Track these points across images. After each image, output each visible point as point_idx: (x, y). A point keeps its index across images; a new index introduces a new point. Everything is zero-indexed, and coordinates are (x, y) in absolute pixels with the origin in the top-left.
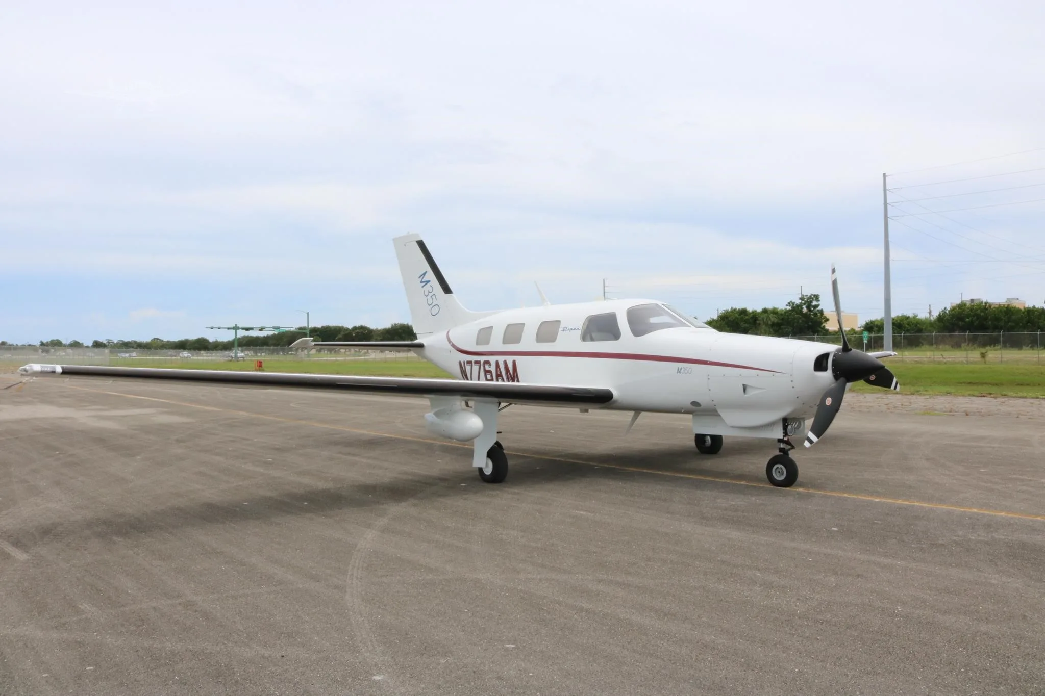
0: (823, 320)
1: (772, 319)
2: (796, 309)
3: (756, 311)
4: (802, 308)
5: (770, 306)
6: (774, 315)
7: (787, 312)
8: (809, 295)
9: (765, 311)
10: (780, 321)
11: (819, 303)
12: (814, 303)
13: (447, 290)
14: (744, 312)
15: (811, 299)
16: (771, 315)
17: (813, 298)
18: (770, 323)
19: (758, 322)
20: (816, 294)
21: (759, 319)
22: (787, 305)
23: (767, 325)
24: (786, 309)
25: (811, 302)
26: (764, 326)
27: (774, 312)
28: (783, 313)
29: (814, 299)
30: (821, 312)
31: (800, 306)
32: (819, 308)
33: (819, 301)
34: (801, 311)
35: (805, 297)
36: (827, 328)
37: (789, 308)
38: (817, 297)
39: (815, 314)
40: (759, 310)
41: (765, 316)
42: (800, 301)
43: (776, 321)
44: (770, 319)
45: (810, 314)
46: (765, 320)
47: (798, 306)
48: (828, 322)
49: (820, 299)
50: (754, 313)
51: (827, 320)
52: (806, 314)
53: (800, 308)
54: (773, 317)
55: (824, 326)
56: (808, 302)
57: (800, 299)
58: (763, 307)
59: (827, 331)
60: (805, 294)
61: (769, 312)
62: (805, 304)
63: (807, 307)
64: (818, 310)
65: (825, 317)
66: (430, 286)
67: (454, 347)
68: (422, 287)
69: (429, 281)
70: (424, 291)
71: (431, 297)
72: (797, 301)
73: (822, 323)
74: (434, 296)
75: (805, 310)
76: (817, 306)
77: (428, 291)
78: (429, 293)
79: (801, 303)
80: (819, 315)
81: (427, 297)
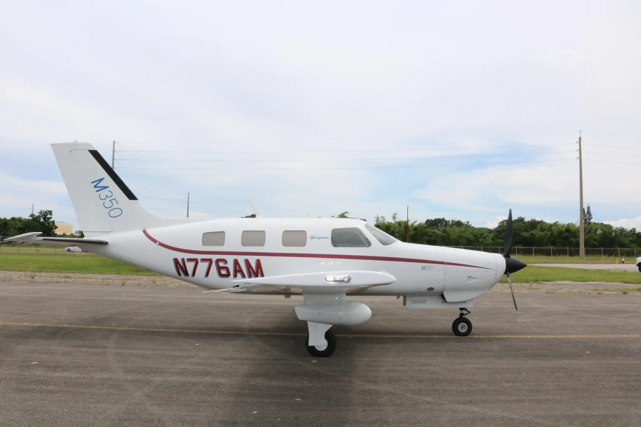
0: (54, 228)
1: (19, 225)
2: (35, 219)
3: (6, 219)
5: (17, 216)
6: (20, 222)
7: (29, 220)
8: (45, 210)
9: (13, 219)
10: (24, 227)
11: (52, 216)
12: (49, 216)
13: (131, 196)
15: (47, 214)
16: (18, 222)
17: (47, 213)
18: (17, 227)
19: (8, 226)
20: (50, 210)
21: (10, 224)
22: (29, 216)
23: (15, 228)
24: (29, 219)
25: (47, 215)
26: (12, 229)
27: (20, 220)
28: (26, 221)
29: (49, 213)
30: (53, 222)
31: (39, 217)
32: (52, 220)
33: (52, 215)
34: (39, 220)
35: (42, 212)
36: (56, 232)
37: (31, 218)
38: (50, 213)
39: (49, 223)
40: (9, 218)
41: (12, 222)
43: (21, 226)
44: (17, 225)
45: (45, 223)
46: (13, 225)
47: (37, 217)
48: (56, 229)
49: (52, 214)
51: (57, 227)
52: (43, 222)
54: (19, 223)
55: (54, 231)
56: (44, 215)
57: (39, 213)
58: (12, 217)
60: (42, 210)
61: (16, 220)
62: (42, 216)
63: (43, 219)
64: (51, 221)
65: (55, 226)
66: (109, 191)
67: (161, 244)
68: (97, 191)
69: (107, 187)
70: (100, 195)
71: (110, 201)
72: (37, 214)
73: (53, 229)
74: (114, 200)
75: (42, 220)
76: (50, 218)
77: (106, 195)
78: (107, 197)
79: (39, 216)
80: (51, 224)
81: (104, 201)
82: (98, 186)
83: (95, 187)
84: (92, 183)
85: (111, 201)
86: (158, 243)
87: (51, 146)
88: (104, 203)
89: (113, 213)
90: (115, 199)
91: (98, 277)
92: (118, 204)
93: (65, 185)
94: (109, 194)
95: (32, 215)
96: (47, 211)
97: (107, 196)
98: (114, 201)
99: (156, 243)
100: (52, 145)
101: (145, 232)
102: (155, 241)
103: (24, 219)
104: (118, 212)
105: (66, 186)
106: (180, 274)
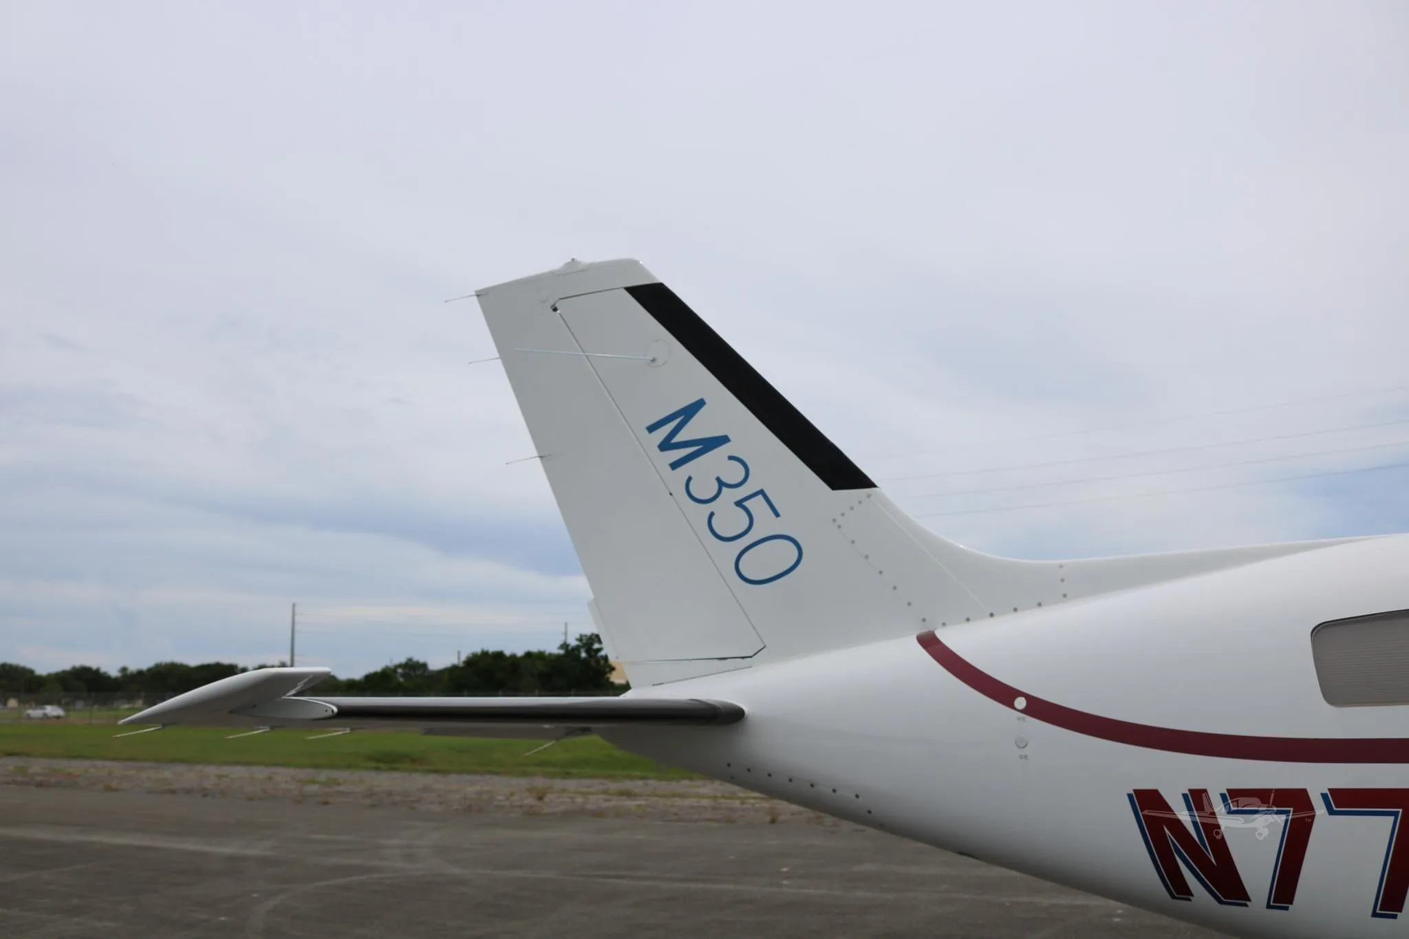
0: (607, 669)
1: (540, 667)
2: (570, 653)
3: (515, 654)
4: (580, 653)
5: (534, 648)
6: (542, 661)
7: (558, 657)
8: (589, 634)
9: (529, 655)
10: (549, 671)
11: (601, 645)
12: (596, 646)
13: (838, 472)
14: (499, 655)
15: (591, 641)
16: (537, 662)
17: (593, 639)
18: (536, 671)
19: (520, 670)
20: (597, 632)
21: (523, 665)
22: (559, 648)
23: (533, 674)
24: (558, 654)
25: (592, 644)
26: (529, 676)
27: (541, 656)
28: (553, 657)
30: (606, 658)
31: (577, 649)
32: (603, 653)
33: (601, 643)
34: (578, 656)
35: (584, 637)
37: (562, 652)
38: (596, 638)
39: (598, 661)
40: (520, 652)
41: (528, 661)
42: (577, 643)
43: (544, 670)
44: (537, 667)
45: (590, 660)
46: (530, 667)
47: (574, 649)
48: (613, 672)
49: (601, 640)
50: (513, 657)
51: (613, 669)
52: (585, 659)
53: (576, 653)
54: (540, 663)
55: (609, 677)
56: (587, 644)
57: (577, 640)
59: (612, 684)
60: (584, 634)
61: (534, 656)
62: (583, 647)
63: (586, 651)
64: (602, 656)
65: (610, 665)
66: (731, 458)
67: (1040, 709)
68: (675, 465)
69: (724, 440)
70: (690, 479)
71: (739, 504)
72: (573, 642)
73: (605, 673)
74: (760, 497)
75: (583, 655)
76: (599, 650)
77: (718, 479)
78: (724, 489)
79: (578, 646)
80: (602, 662)
81: (707, 508)
82: (679, 438)
83: (665, 446)
84: (652, 429)
85: (746, 504)
86: (1021, 703)
87: (475, 297)
88: (712, 514)
89: (759, 563)
90: (762, 492)
91: (702, 791)
92: (777, 515)
93: (535, 453)
94: (733, 473)
95: (565, 646)
96: (592, 634)
97: (721, 484)
98: (756, 505)
99: (1012, 706)
100: (479, 295)
101: (930, 643)
102: (1002, 693)
103: (550, 655)
104: (779, 555)
105: (541, 457)
106: (1179, 889)
